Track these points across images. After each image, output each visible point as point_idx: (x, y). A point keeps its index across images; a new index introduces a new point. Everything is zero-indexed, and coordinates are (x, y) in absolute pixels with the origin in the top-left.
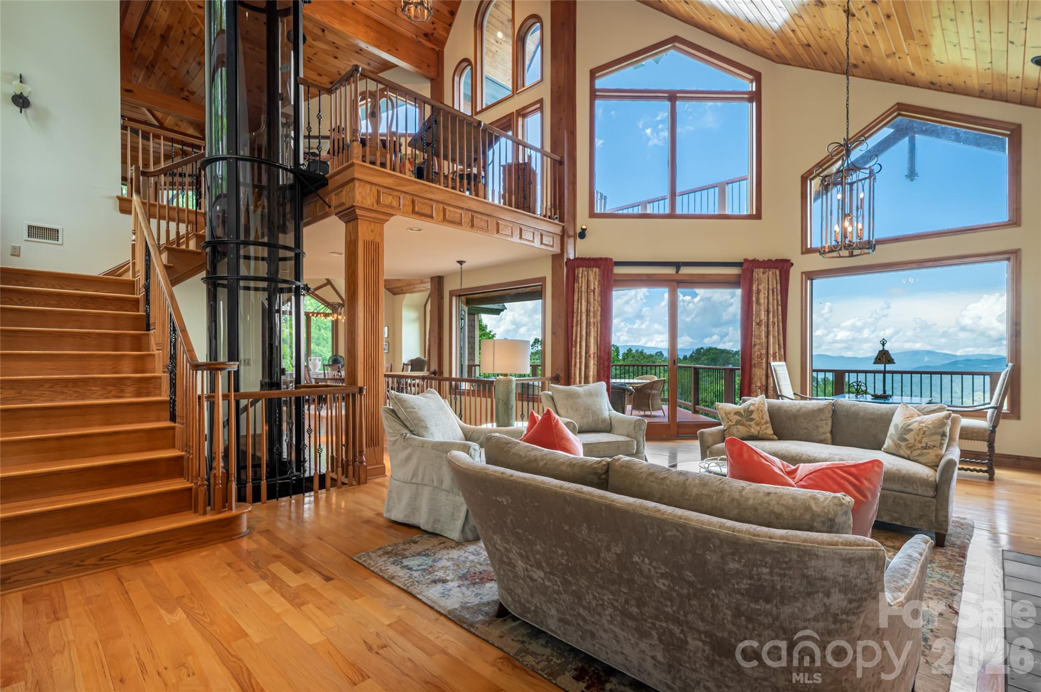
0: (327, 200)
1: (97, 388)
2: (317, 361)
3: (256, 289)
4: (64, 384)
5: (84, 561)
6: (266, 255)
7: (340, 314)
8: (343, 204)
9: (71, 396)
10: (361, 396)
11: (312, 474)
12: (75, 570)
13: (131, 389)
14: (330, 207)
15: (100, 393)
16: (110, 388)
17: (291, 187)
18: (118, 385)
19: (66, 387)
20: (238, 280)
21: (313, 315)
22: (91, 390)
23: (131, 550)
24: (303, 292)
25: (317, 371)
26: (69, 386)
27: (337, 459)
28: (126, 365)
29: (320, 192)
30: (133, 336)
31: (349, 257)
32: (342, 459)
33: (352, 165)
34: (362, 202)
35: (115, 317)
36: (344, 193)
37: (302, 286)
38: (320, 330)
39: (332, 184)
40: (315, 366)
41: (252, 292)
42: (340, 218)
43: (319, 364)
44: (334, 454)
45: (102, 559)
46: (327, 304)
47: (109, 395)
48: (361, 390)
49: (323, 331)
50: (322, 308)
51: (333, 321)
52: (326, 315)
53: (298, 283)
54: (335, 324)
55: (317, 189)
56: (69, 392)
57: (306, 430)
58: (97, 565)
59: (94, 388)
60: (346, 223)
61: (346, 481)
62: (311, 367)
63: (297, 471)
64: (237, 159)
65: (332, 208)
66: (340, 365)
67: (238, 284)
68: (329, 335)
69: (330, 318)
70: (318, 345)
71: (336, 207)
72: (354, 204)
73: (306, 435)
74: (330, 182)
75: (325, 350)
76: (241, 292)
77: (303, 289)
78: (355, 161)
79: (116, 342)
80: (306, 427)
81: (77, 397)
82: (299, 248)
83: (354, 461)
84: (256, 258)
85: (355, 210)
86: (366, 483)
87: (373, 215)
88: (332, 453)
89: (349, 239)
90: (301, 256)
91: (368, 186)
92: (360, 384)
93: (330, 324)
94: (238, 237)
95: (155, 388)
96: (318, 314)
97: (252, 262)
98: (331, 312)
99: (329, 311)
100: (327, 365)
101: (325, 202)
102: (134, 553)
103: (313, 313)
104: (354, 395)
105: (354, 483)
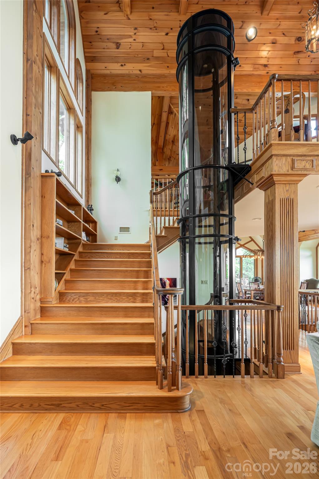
0: (250, 180)
1: (125, 298)
2: (246, 280)
3: (205, 243)
4: (112, 295)
5: (94, 404)
6: (212, 223)
7: (259, 255)
8: (263, 177)
9: (114, 301)
10: (279, 312)
11: (241, 357)
12: (90, 409)
13: (139, 298)
14: (252, 184)
15: (126, 300)
16: (130, 298)
17: (227, 181)
18: (133, 296)
19: (112, 296)
20: (194, 238)
21: (243, 257)
22: (122, 298)
23: (118, 403)
24: (234, 241)
25: (246, 285)
26: (114, 296)
27: (259, 351)
28: (140, 285)
29: (246, 177)
30: (145, 271)
31: (267, 213)
32: (263, 353)
33: (271, 145)
34: (278, 171)
35: (139, 262)
36: (264, 170)
37: (233, 238)
38: (247, 264)
39: (254, 169)
40: (245, 283)
41: (203, 245)
42: (260, 188)
43: (247, 282)
44: (257, 347)
45: (103, 405)
46: (251, 251)
47: (130, 301)
48: (279, 308)
49: (249, 264)
50: (248, 253)
51: (254, 260)
52: (251, 257)
53: (231, 236)
54: (256, 261)
55: (244, 176)
56: (114, 299)
57: (236, 329)
58: (100, 408)
59: (123, 297)
60: (265, 190)
61: (266, 370)
62: (242, 283)
63: (231, 352)
64: (194, 169)
65: (255, 184)
66: (259, 282)
67: (194, 240)
68: (253, 266)
69: (253, 258)
70: (247, 271)
71: (257, 183)
72: (272, 173)
73: (237, 332)
74: (252, 167)
75: (250, 273)
76: (197, 246)
77: (235, 239)
78: (272, 142)
79: (137, 274)
80: (237, 326)
81: (117, 301)
82: (232, 215)
83: (273, 358)
84: (206, 226)
85: (273, 178)
86: (284, 378)
87: (289, 178)
88: (255, 346)
89: (267, 201)
90: (233, 219)
91: (284, 158)
92: (278, 303)
93: (253, 261)
94: (194, 213)
95: (150, 298)
96: (246, 256)
97: (203, 229)
98: (253, 255)
99: (252, 254)
100: (251, 283)
101: (249, 182)
102: (119, 406)
103: (243, 256)
104: (272, 311)
105: (273, 375)
